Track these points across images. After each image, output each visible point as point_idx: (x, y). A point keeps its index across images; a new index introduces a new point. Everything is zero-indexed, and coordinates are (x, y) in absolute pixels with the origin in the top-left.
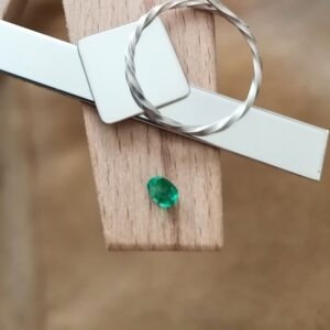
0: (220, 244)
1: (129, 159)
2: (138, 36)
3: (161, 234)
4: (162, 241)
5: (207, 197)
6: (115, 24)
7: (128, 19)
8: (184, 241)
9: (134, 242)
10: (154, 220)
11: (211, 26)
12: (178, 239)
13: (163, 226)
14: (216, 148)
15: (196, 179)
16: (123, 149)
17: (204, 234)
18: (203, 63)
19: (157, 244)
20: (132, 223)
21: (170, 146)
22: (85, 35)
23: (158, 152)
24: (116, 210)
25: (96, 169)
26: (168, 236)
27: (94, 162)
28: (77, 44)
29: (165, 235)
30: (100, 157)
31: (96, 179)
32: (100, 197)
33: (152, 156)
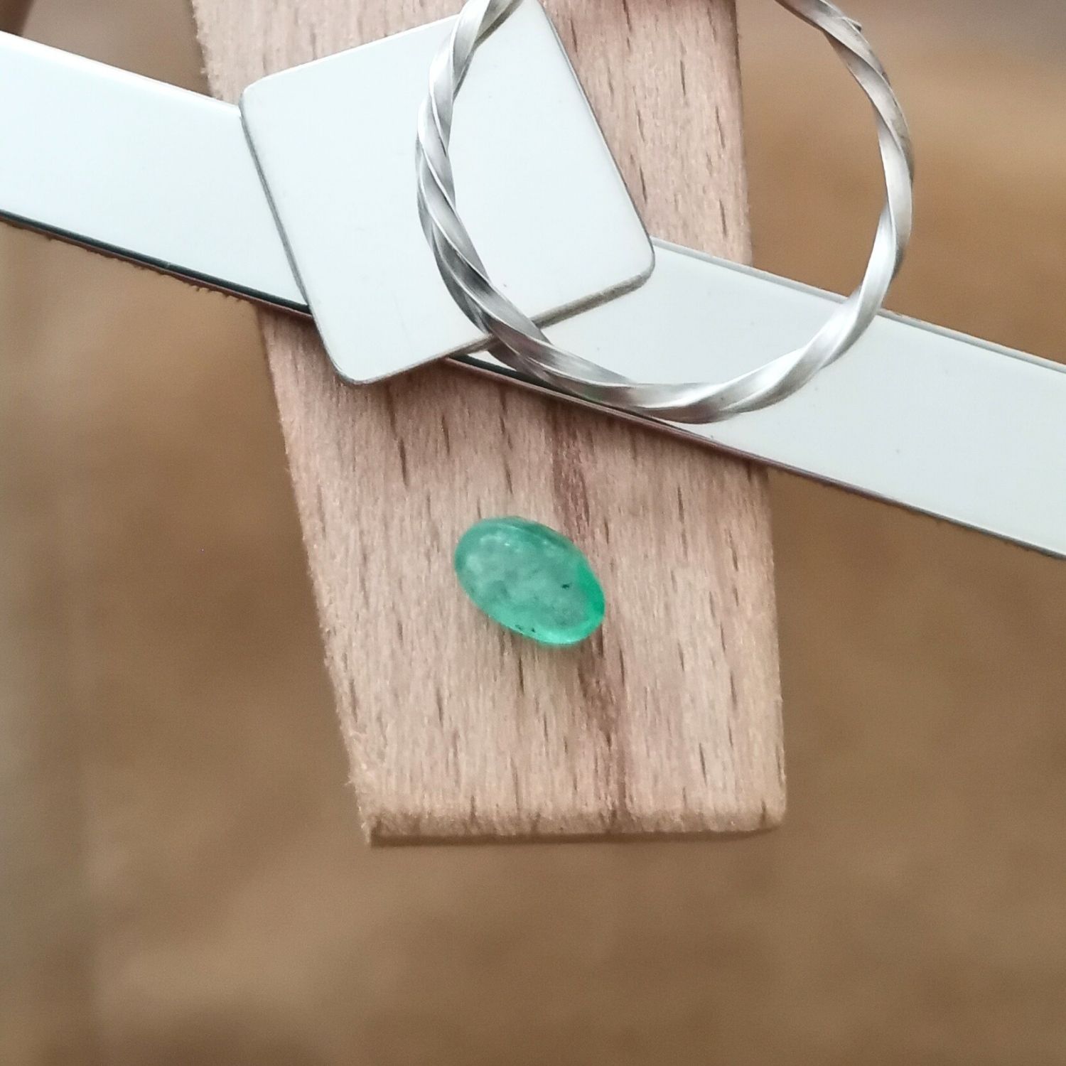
0: (776, 806)
1: (438, 509)
2: (461, 67)
3: (560, 774)
4: (566, 800)
8: (646, 801)
9: (463, 809)
11: (723, 28)
12: (622, 788)
14: (752, 466)
16: (414, 479)
17: (715, 769)
20: (455, 736)
21: (584, 464)
22: (267, 69)
23: (544, 481)
24: (398, 693)
27: (309, 526)
28: (239, 102)
30: (332, 504)
32: (335, 647)
33: (520, 495)
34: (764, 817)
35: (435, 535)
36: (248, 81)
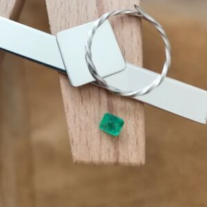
0: (143, 162)
1: (88, 108)
3: (107, 155)
4: (108, 160)
5: (136, 133)
6: (79, 23)
7: (87, 20)
8: (121, 160)
9: (90, 160)
10: (103, 147)
12: (118, 159)
13: (109, 151)
14: (141, 103)
15: (129, 122)
16: (84, 103)
17: (133, 156)
18: (134, 49)
19: (105, 161)
20: (89, 148)
21: (113, 101)
22: (61, 30)
23: (106, 104)
24: (80, 140)
25: (67, 114)
26: (112, 157)
27: (66, 110)
28: (56, 35)
29: (109, 157)
30: (70, 107)
31: (68, 120)
32: (70, 132)
33: (102, 106)
34: (141, 164)
35: (87, 113)
36: (57, 32)
